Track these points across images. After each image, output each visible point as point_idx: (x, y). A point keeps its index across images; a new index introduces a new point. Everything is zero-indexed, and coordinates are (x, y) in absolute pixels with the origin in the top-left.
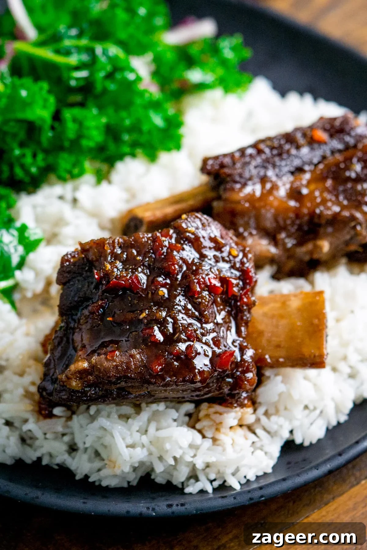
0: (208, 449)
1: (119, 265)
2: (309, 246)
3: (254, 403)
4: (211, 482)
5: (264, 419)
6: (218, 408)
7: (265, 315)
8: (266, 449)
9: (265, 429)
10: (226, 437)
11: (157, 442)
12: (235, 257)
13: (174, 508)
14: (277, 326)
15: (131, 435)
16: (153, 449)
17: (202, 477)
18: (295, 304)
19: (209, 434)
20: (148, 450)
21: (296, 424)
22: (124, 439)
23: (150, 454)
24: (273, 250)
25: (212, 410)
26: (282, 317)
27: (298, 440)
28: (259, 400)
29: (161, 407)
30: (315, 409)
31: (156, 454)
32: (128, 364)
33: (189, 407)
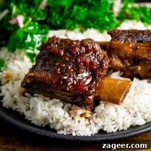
0: (70, 120)
1: (56, 46)
2: (134, 67)
3: (93, 111)
4: (67, 132)
5: (94, 118)
6: (77, 107)
7: (108, 83)
8: (92, 128)
9: (94, 122)
10: (77, 118)
11: (52, 112)
12: (100, 57)
13: (47, 133)
14: (109, 87)
15: (45, 106)
16: (50, 113)
17: (65, 130)
18: (119, 82)
19: (72, 116)
20: (49, 114)
21: (106, 123)
22: (41, 107)
23: (49, 115)
24: (121, 65)
25: (75, 107)
26: (113, 85)
27: (105, 130)
28: (95, 111)
29: (58, 101)
30: (115, 120)
31: (51, 116)
32: (46, 78)
33: (69, 105)
